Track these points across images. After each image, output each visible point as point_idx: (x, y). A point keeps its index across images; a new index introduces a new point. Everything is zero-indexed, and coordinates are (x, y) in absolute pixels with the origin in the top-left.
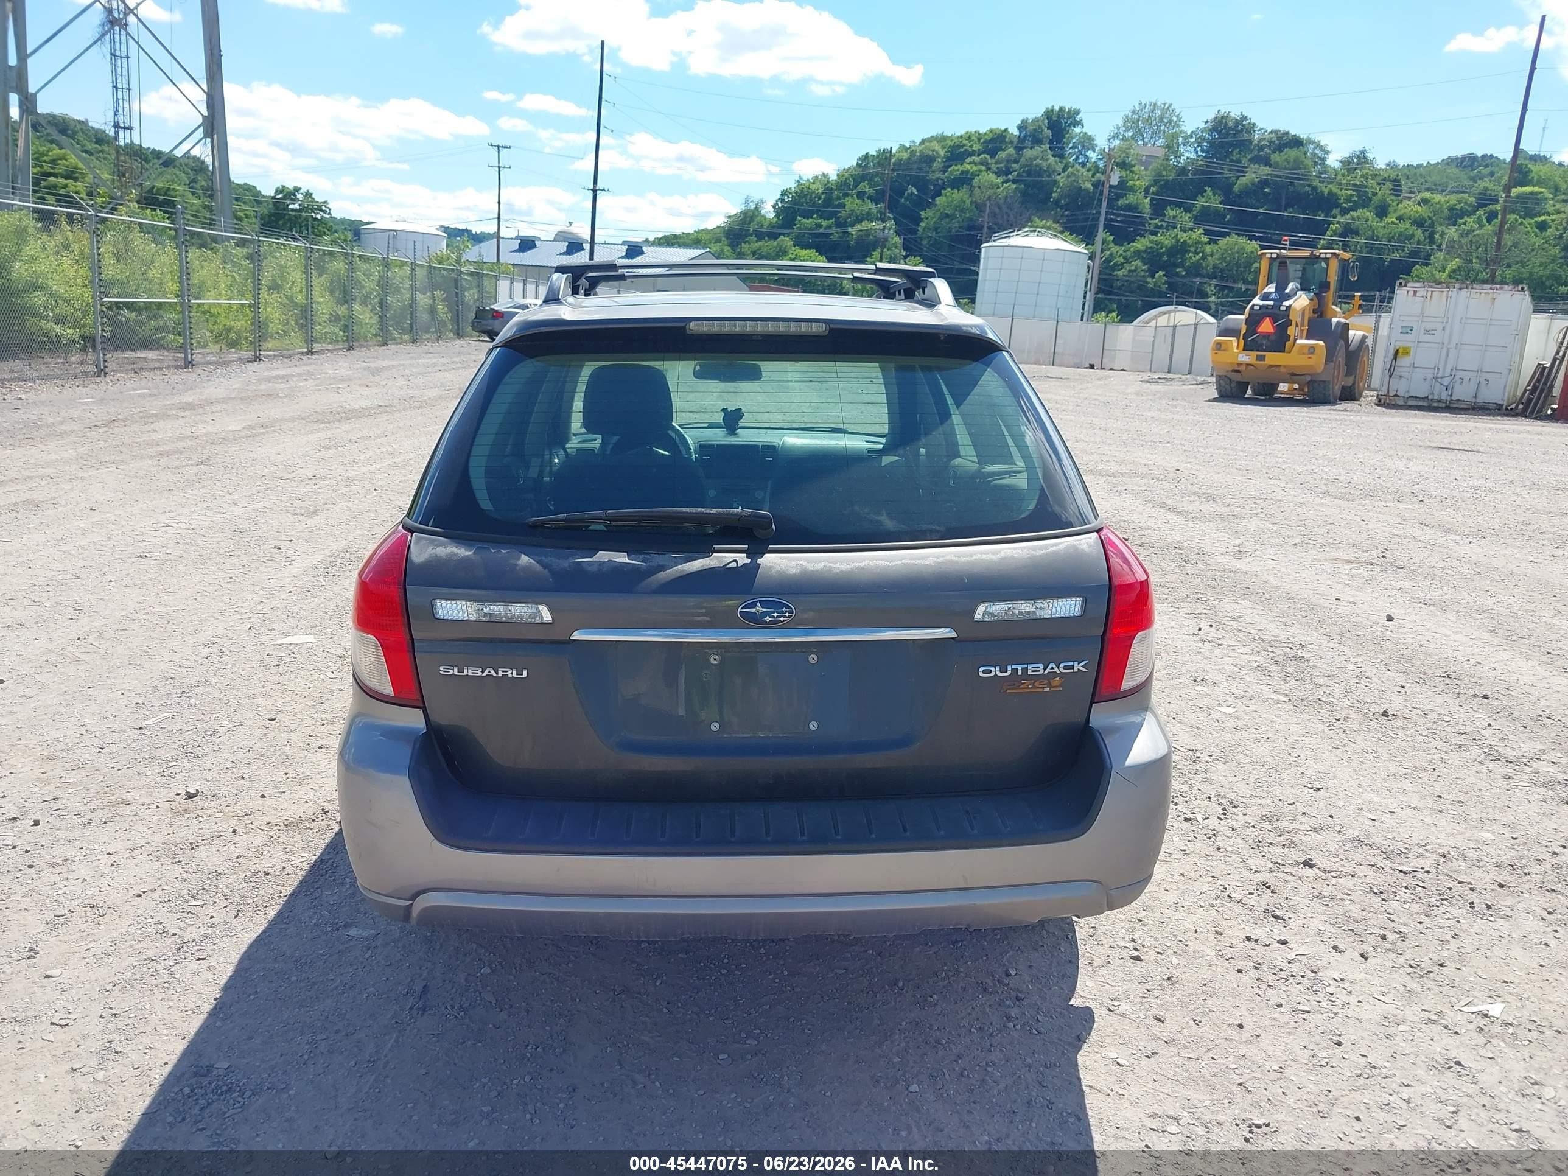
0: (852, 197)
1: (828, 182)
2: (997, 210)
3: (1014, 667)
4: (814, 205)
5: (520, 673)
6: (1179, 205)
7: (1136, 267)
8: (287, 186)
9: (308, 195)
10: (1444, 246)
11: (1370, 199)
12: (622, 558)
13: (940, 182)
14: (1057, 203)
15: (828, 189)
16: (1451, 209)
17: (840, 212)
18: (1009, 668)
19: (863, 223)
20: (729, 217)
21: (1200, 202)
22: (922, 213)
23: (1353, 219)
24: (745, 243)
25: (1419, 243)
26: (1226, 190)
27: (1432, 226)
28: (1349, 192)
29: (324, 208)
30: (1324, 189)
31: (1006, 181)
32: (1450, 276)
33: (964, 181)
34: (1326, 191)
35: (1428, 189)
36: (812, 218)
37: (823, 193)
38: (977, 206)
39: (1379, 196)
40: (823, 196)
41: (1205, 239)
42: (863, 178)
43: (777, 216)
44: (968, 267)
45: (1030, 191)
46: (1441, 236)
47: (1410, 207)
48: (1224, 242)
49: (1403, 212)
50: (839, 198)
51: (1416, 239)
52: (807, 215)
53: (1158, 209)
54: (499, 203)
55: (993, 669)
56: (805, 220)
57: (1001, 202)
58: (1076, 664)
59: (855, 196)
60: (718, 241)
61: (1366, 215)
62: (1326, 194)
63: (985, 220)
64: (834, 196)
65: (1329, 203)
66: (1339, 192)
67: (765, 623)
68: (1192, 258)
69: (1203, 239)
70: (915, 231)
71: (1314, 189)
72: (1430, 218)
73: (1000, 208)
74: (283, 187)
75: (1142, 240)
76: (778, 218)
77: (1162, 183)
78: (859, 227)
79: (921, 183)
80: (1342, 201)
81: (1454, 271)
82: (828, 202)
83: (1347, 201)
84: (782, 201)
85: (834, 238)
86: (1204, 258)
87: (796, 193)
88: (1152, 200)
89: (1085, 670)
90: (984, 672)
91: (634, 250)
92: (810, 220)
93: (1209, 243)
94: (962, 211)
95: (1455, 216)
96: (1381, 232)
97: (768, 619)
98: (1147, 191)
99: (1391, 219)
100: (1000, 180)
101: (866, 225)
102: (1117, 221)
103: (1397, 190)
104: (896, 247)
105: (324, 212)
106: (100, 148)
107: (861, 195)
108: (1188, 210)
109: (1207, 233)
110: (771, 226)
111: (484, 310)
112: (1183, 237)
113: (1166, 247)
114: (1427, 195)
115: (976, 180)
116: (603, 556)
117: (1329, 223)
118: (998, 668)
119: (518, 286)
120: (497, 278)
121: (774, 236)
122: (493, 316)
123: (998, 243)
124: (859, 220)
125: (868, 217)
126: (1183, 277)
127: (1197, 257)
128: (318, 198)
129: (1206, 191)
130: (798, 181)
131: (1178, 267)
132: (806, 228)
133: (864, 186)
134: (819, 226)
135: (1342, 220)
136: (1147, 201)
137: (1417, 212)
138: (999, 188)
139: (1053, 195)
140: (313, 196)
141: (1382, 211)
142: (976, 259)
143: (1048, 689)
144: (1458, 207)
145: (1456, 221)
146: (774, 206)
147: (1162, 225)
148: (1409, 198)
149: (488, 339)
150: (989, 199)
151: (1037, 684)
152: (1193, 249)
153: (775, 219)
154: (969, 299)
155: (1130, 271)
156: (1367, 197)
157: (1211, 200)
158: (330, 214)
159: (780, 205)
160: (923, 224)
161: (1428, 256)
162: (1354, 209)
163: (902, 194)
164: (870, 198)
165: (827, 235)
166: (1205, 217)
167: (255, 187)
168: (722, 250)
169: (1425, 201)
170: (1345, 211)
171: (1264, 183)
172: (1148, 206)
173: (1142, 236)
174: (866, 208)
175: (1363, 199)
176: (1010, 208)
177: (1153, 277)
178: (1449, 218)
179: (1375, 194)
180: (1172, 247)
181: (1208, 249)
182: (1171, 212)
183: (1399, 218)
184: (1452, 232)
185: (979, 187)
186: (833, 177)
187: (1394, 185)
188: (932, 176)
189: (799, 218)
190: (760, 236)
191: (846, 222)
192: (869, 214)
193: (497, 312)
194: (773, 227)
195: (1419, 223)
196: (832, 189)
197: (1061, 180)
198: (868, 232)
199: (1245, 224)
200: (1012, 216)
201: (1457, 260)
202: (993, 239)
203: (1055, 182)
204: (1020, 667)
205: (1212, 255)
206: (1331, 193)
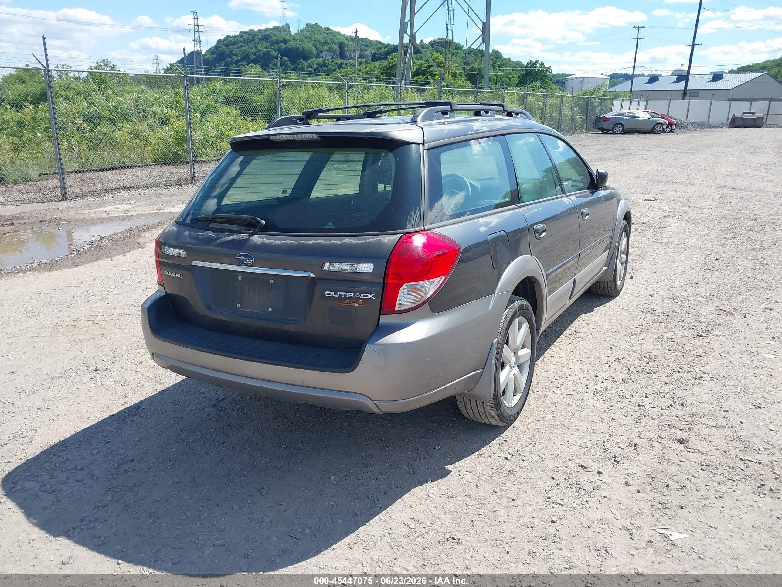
3: (340, 293)
8: (533, 60)
9: (542, 64)
18: (338, 293)
29: (549, 70)
54: (635, 58)
55: (331, 293)
58: (369, 294)
74: (531, 61)
89: (373, 298)
90: (327, 294)
91: (717, 77)
97: (245, 262)
105: (549, 72)
106: (457, 52)
111: (600, 117)
118: (333, 293)
119: (626, 104)
120: (613, 100)
122: (604, 120)
128: (547, 65)
140: (544, 64)
143: (357, 305)
149: (600, 132)
151: (352, 302)
158: (551, 72)
167: (522, 62)
193: (606, 118)
204: (343, 293)
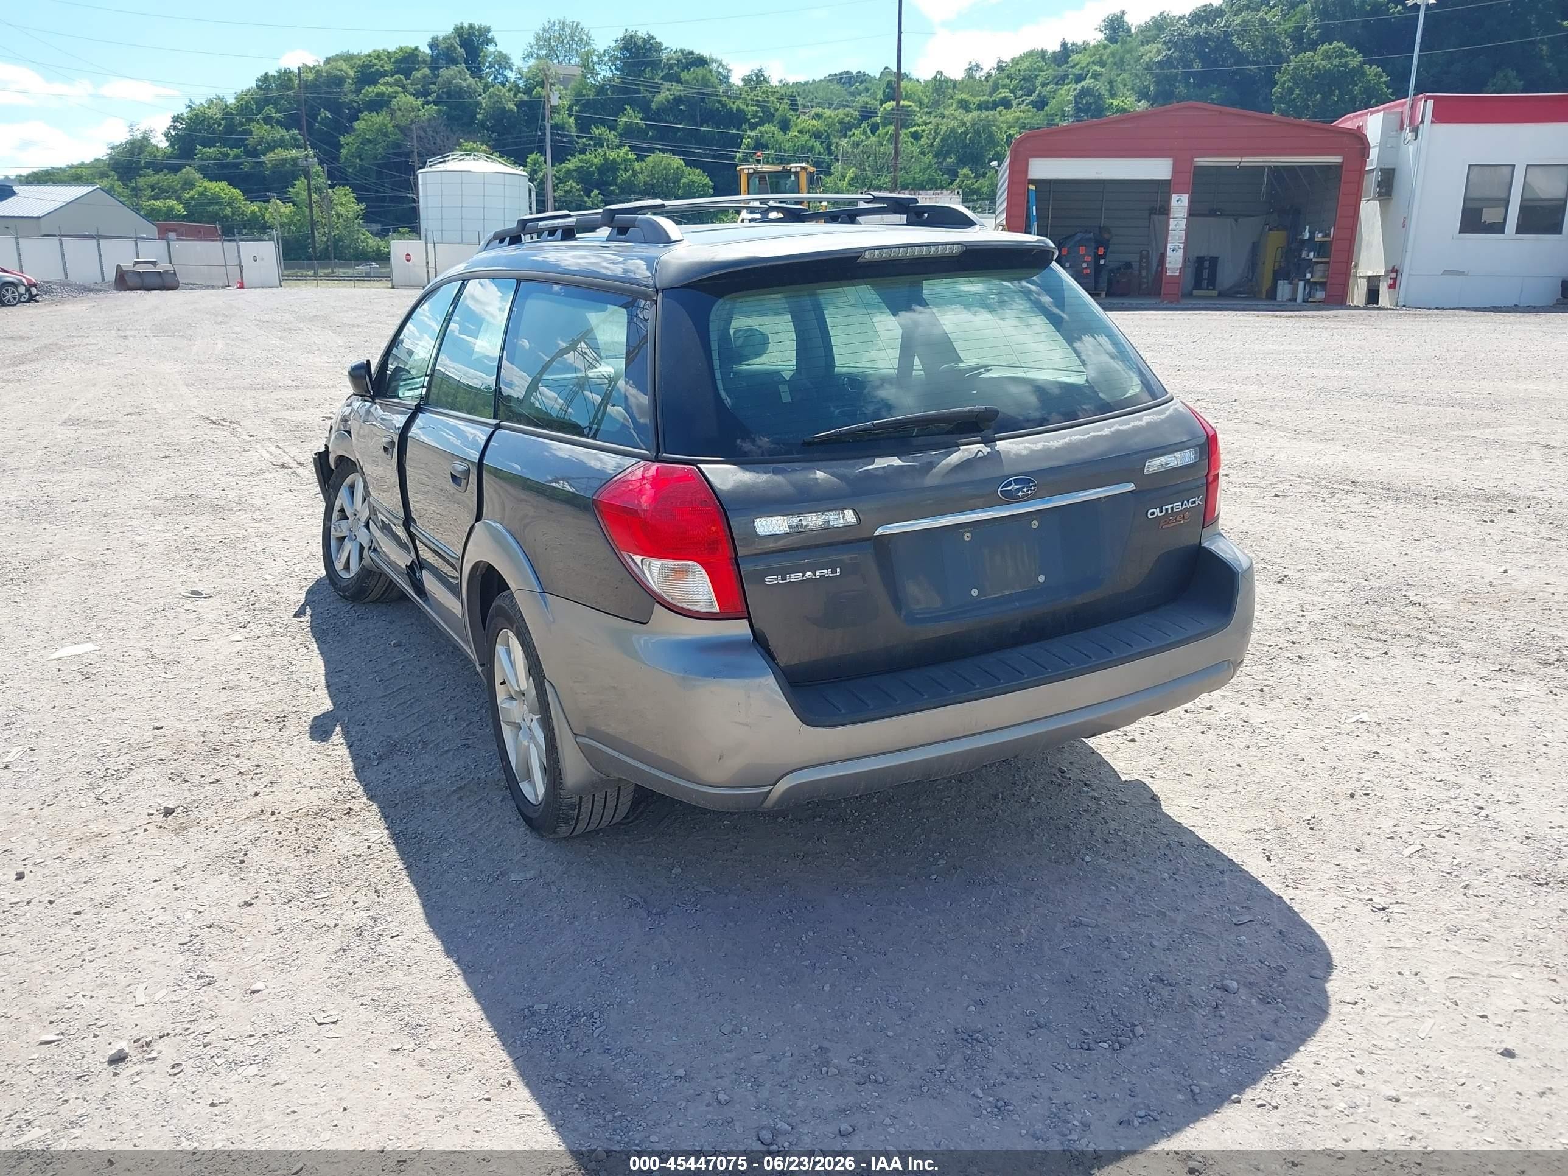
0: (258, 122)
1: (227, 106)
2: (422, 134)
3: (1166, 507)
4: (214, 132)
5: (834, 572)
6: (603, 123)
7: (571, 188)
10: (840, 157)
11: (773, 115)
12: (896, 461)
13: (355, 105)
14: (482, 124)
15: (227, 114)
16: (841, 122)
17: (247, 139)
18: (1164, 508)
19: (276, 151)
20: (113, 148)
21: (623, 120)
22: (342, 139)
23: (761, 132)
24: (140, 176)
25: (819, 153)
26: (644, 107)
27: (828, 137)
28: (755, 108)
30: (732, 106)
31: (428, 103)
32: (849, 184)
33: (379, 104)
34: (734, 107)
35: (819, 105)
36: (214, 146)
37: (223, 119)
38: (401, 130)
39: (780, 112)
40: (223, 122)
41: (632, 156)
42: (267, 101)
43: (172, 145)
44: (403, 195)
45: (454, 113)
46: (837, 147)
47: (805, 121)
48: (651, 159)
49: (803, 125)
50: (241, 124)
51: (817, 151)
52: (208, 143)
53: (584, 125)
55: (1155, 511)
56: (208, 149)
57: (425, 124)
58: (1197, 499)
59: (261, 122)
60: (103, 175)
61: (770, 130)
62: (735, 110)
63: (413, 145)
64: (236, 122)
65: (737, 119)
66: (746, 109)
67: (1018, 497)
68: (623, 176)
69: (630, 156)
70: (337, 159)
71: (724, 105)
72: (826, 131)
73: (425, 132)
75: (573, 160)
76: (174, 148)
77: (583, 102)
78: (271, 156)
79: (335, 107)
80: (749, 117)
81: (852, 179)
82: (230, 128)
83: (755, 116)
84: (175, 128)
85: (246, 168)
86: (634, 174)
87: (191, 119)
88: (576, 120)
89: (1201, 503)
90: (1150, 514)
92: (212, 149)
93: (637, 160)
94: (385, 134)
95: (845, 128)
96: (787, 146)
97: (1020, 494)
98: (570, 109)
99: (793, 133)
100: (419, 102)
101: (279, 154)
102: (564, 142)
103: (794, 106)
104: (319, 176)
107: (267, 120)
108: (612, 128)
109: (632, 149)
110: (166, 156)
112: (612, 155)
113: (596, 165)
114: (819, 110)
115: (394, 102)
116: (881, 463)
117: (742, 138)
121: (175, 169)
123: (434, 168)
124: (271, 148)
125: (282, 144)
126: (617, 195)
127: (628, 174)
129: (626, 109)
130: (189, 106)
131: (611, 185)
132: (210, 158)
133: (270, 110)
134: (227, 155)
135: (752, 134)
136: (572, 120)
137: (814, 126)
138: (419, 110)
139: (478, 116)
141: (785, 126)
142: (413, 186)
143: (1182, 520)
144: (847, 120)
145: (846, 134)
146: (166, 135)
147: (590, 144)
148: (805, 113)
150: (412, 122)
151: (1177, 518)
152: (623, 167)
153: (170, 150)
154: (409, 227)
155: (566, 192)
156: (771, 113)
157: (631, 117)
159: (173, 133)
160: (344, 151)
161: (829, 167)
162: (761, 123)
163: (315, 119)
164: (278, 122)
165: (236, 166)
166: (629, 132)
168: (112, 186)
169: (818, 116)
170: (753, 127)
171: (678, 100)
172: (573, 126)
173: (573, 155)
174: (278, 136)
175: (768, 116)
176: (435, 131)
177: (589, 196)
178: (841, 131)
179: (777, 110)
180: (603, 165)
181: (637, 166)
182: (597, 131)
183: (800, 132)
184: (844, 143)
185: (400, 110)
186: (231, 101)
187: (791, 100)
188: (345, 99)
189: (199, 147)
190: (157, 168)
191: (256, 149)
192: (282, 140)
194: (169, 157)
195: (817, 135)
196: (232, 114)
197: (484, 100)
198: (284, 162)
199: (668, 139)
200: (438, 139)
201: (854, 169)
202: (428, 164)
203: (478, 104)
205: (642, 173)
206: (738, 109)
